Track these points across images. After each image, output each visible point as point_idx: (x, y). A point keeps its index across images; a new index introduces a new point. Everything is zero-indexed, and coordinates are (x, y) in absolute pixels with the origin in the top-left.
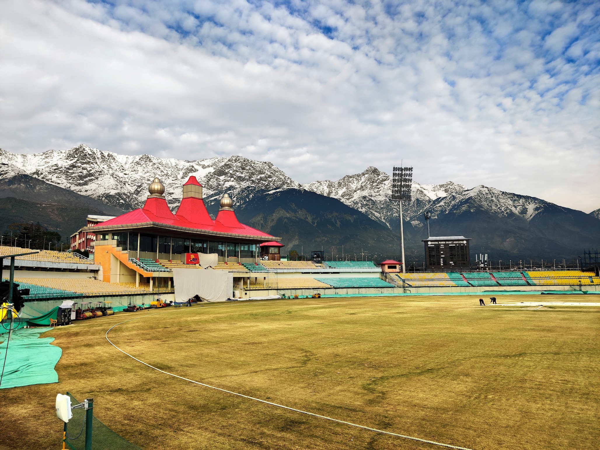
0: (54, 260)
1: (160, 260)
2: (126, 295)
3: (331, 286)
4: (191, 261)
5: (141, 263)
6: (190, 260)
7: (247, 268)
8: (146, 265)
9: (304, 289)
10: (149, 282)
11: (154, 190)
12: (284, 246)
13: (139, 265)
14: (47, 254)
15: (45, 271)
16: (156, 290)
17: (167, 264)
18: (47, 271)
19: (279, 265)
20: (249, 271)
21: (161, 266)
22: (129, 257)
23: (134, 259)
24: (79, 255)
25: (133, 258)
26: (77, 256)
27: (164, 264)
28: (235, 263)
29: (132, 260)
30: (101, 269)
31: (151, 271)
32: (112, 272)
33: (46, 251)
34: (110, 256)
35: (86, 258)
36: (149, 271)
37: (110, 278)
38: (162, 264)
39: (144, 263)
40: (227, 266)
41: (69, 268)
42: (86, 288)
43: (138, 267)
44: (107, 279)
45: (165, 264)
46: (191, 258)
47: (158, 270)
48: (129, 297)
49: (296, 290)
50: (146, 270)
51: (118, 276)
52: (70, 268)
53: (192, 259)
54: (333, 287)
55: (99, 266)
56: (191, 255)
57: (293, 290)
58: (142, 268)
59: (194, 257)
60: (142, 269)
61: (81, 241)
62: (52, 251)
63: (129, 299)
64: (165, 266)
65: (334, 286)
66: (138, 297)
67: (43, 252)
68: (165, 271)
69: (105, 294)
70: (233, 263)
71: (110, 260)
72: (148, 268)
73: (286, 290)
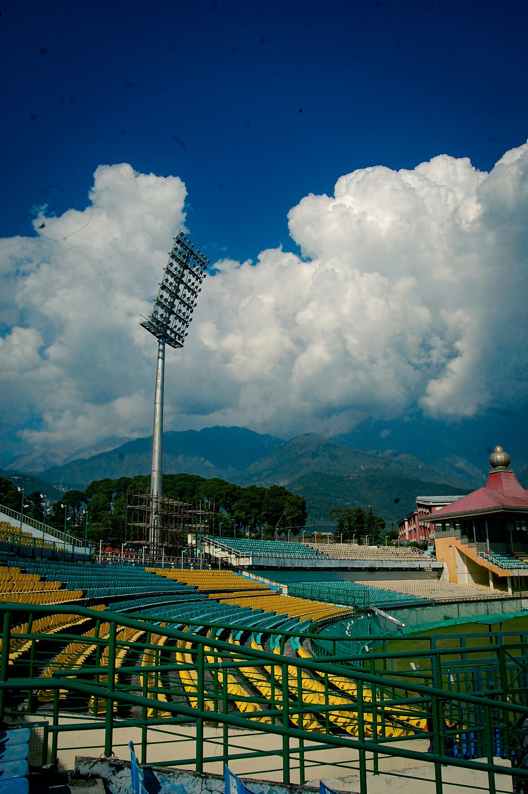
0: (393, 558)
1: (516, 553)
2: (482, 601)
5: (493, 558)
8: (499, 560)
10: (506, 584)
11: (497, 462)
13: (491, 561)
14: (386, 550)
16: (517, 594)
18: (389, 571)
21: (519, 561)
22: (478, 550)
23: (484, 553)
25: (482, 552)
26: (416, 551)
29: (482, 555)
30: (445, 566)
31: (508, 569)
32: (459, 570)
34: (454, 551)
36: (505, 569)
37: (457, 578)
38: (520, 558)
39: (496, 558)
41: (411, 567)
43: (490, 564)
44: (454, 579)
45: (524, 558)
47: (515, 567)
48: (486, 603)
50: (501, 567)
51: (467, 575)
55: (443, 563)
58: (496, 564)
60: (496, 566)
61: (412, 529)
62: (389, 547)
63: (486, 606)
64: (524, 561)
66: (496, 603)
67: (380, 548)
68: (525, 568)
69: (458, 600)
71: (454, 555)
72: (503, 564)
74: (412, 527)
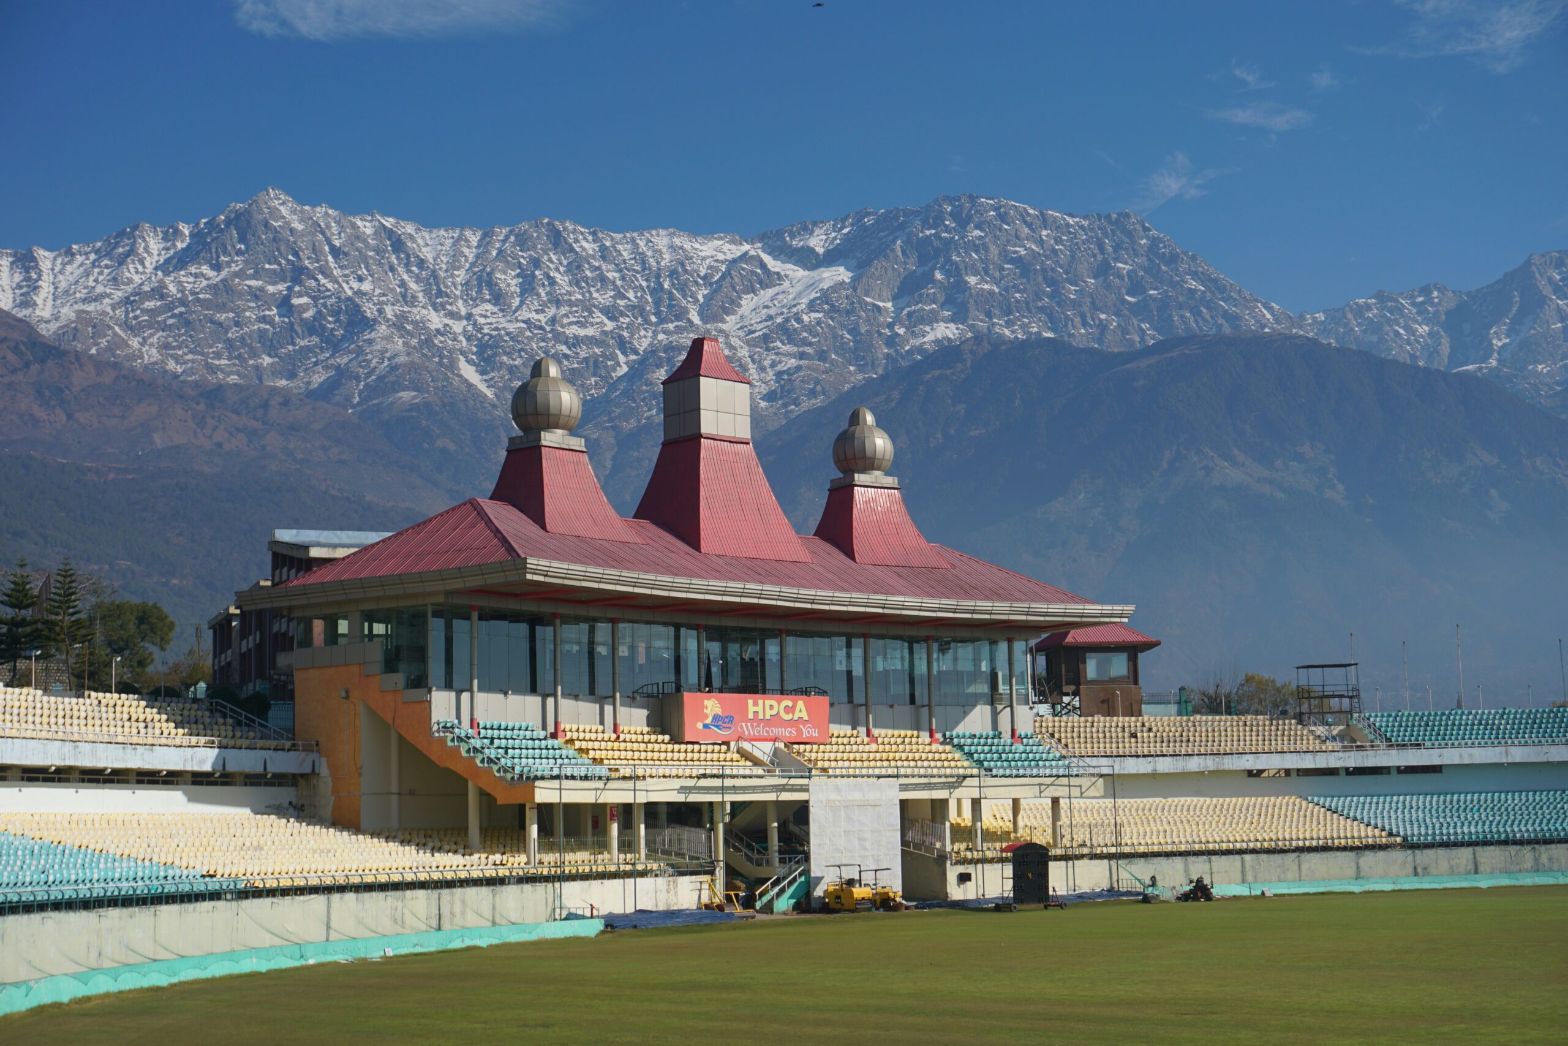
1: (567, 726)
2: (423, 885)
3: (1390, 834)
4: (706, 726)
5: (486, 741)
6: (700, 725)
7: (970, 755)
8: (506, 749)
9: (1254, 851)
10: (522, 827)
11: (536, 414)
12: (1157, 644)
13: (479, 751)
14: (103, 709)
15: (97, 781)
16: (553, 863)
17: (596, 745)
18: (106, 781)
19: (1134, 735)
20: (975, 771)
21: (571, 753)
23: (457, 723)
24: (231, 710)
25: (451, 721)
27: (584, 745)
28: (909, 733)
29: (449, 730)
30: (323, 769)
31: (529, 778)
32: (369, 783)
33: (101, 695)
34: (356, 715)
35: (260, 725)
36: (522, 776)
37: (358, 810)
38: (578, 744)
40: (874, 747)
41: (189, 768)
42: (257, 853)
45: (590, 745)
46: (706, 716)
47: (556, 772)
48: (436, 893)
49: (1213, 858)
51: (395, 798)
52: (196, 768)
53: (709, 721)
54: (1399, 840)
55: (316, 756)
56: (706, 702)
57: (1194, 858)
58: (491, 761)
59: (718, 711)
60: (492, 766)
61: (251, 645)
62: (124, 696)
63: (435, 902)
64: (592, 754)
65: (1405, 839)
67: (88, 701)
68: (591, 779)
69: (328, 881)
70: (903, 733)
71: (355, 731)
73: (1162, 861)
74: (251, 638)
